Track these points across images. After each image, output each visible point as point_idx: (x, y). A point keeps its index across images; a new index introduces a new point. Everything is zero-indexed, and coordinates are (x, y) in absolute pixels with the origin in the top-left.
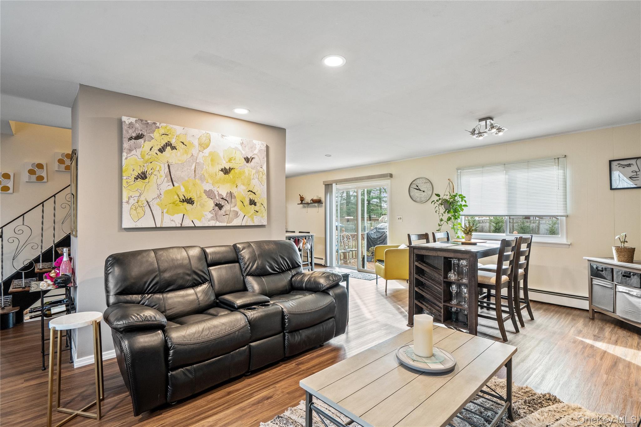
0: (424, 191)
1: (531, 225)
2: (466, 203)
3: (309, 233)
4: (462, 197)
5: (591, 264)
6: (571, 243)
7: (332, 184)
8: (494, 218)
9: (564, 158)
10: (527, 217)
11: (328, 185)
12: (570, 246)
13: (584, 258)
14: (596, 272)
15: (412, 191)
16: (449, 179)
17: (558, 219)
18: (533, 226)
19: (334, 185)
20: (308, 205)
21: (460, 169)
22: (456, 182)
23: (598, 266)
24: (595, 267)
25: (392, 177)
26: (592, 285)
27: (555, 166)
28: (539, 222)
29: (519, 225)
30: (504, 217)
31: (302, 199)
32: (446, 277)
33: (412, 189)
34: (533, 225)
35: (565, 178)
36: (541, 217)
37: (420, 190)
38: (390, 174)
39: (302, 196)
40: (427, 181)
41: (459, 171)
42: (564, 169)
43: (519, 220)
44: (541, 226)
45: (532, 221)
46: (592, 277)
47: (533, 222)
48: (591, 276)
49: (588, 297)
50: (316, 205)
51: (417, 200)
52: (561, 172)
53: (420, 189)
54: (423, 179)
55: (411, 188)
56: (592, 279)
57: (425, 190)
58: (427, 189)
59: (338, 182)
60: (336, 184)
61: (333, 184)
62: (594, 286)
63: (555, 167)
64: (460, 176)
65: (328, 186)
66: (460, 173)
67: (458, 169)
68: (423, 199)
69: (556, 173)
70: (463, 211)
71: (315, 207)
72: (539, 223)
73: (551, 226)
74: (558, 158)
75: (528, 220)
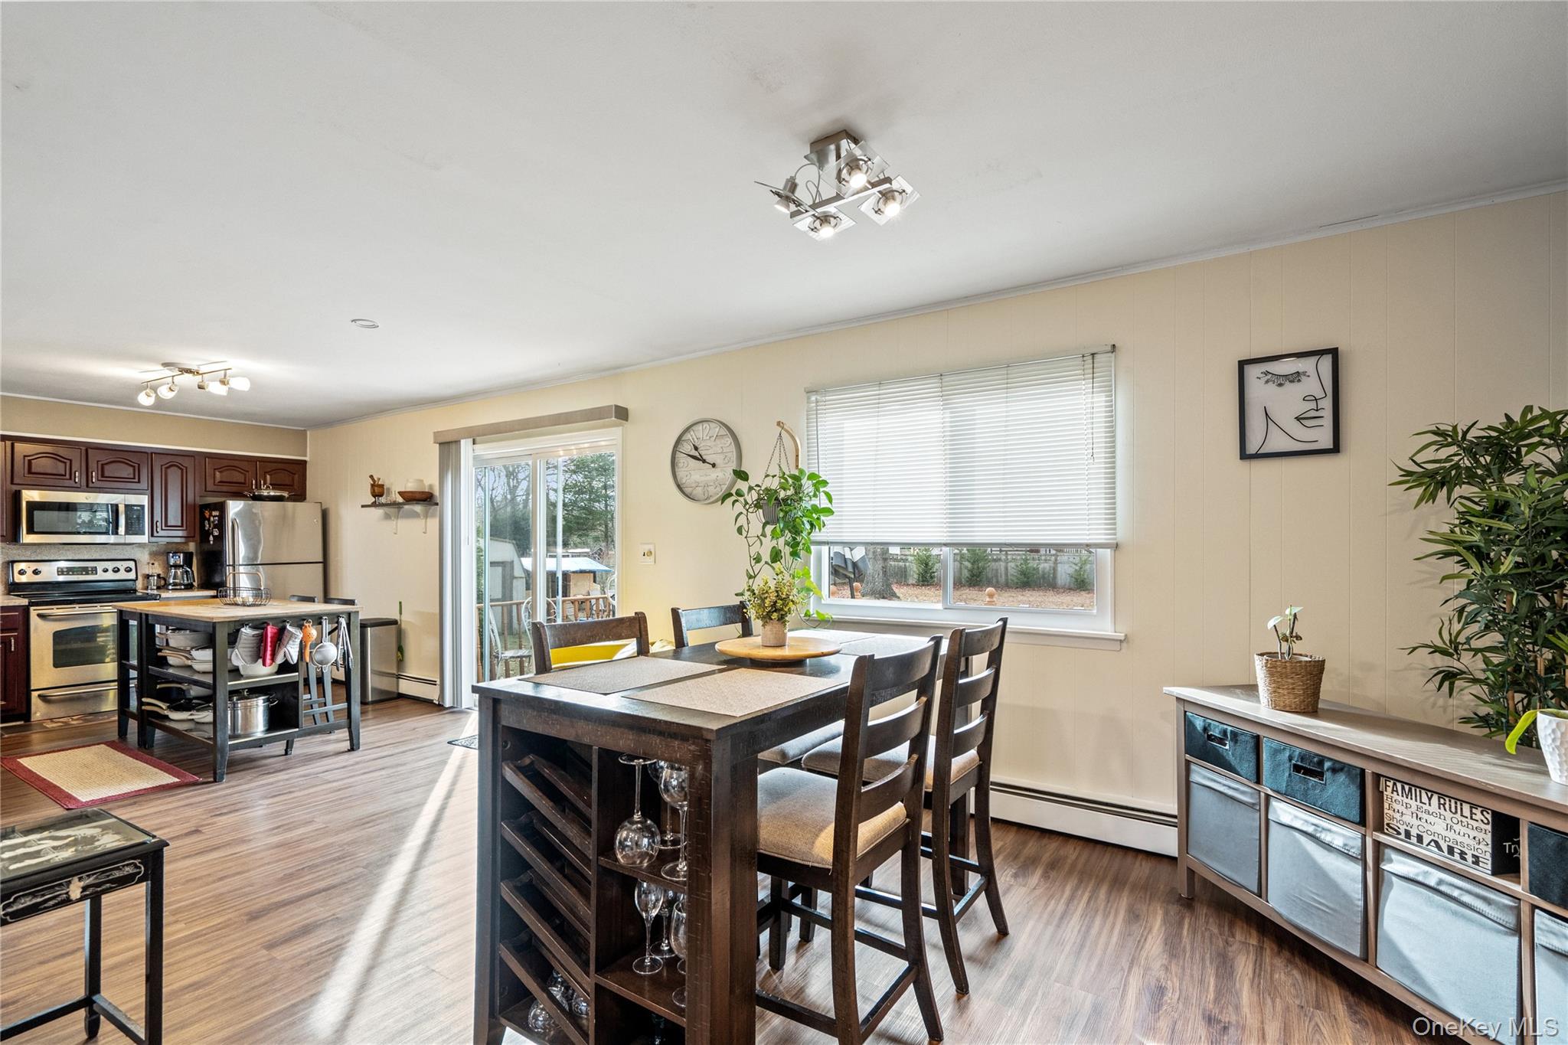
0: (714, 465)
1: (1041, 566)
2: (831, 502)
3: (352, 602)
4: (819, 483)
5: (1185, 712)
6: (1126, 636)
7: (457, 442)
8: (968, 550)
9: (1110, 354)
10: (1034, 549)
11: (449, 443)
12: (1124, 645)
13: (1166, 689)
14: (1201, 742)
15: (681, 465)
16: (779, 424)
17: (1090, 552)
18: (1044, 568)
19: (466, 445)
20: (399, 512)
21: (816, 392)
22: (806, 438)
23: (1210, 724)
24: (1199, 724)
25: (627, 420)
26: (1188, 783)
27: (1084, 382)
28: (1056, 560)
29: (1017, 566)
30: (989, 549)
31: (378, 490)
32: (607, 847)
33: (682, 459)
34: (1045, 566)
35: (1112, 416)
36: (1060, 548)
37: (704, 461)
38: (616, 406)
39: (379, 479)
40: (724, 431)
41: (813, 398)
42: (1110, 390)
43: (1019, 555)
44: (1060, 568)
45: (1043, 558)
46: (1188, 757)
47: (1046, 560)
48: (1186, 752)
49: (1175, 813)
50: (418, 508)
51: (694, 492)
52: (1101, 399)
53: (704, 457)
54: (711, 424)
55: (678, 455)
56: (1188, 763)
57: (718, 460)
58: (722, 456)
59: (476, 435)
60: (474, 443)
61: (463, 442)
62: (1195, 789)
63: (1085, 385)
64: (817, 414)
65: (448, 447)
66: (817, 406)
67: (809, 392)
68: (712, 490)
69: (1087, 403)
70: (823, 529)
71: (416, 515)
72: (1056, 562)
73: (1077, 568)
74: (1093, 354)
75: (1036, 556)
